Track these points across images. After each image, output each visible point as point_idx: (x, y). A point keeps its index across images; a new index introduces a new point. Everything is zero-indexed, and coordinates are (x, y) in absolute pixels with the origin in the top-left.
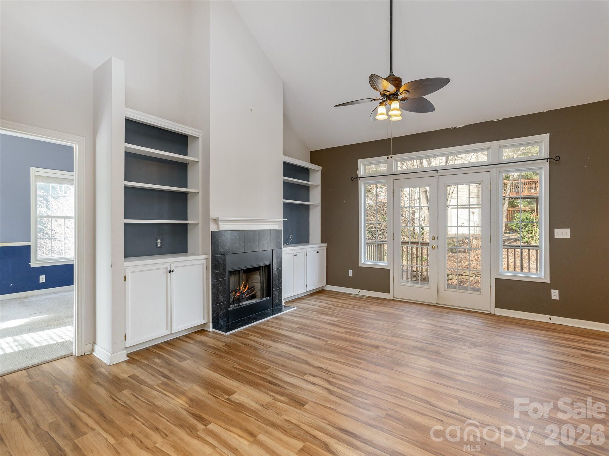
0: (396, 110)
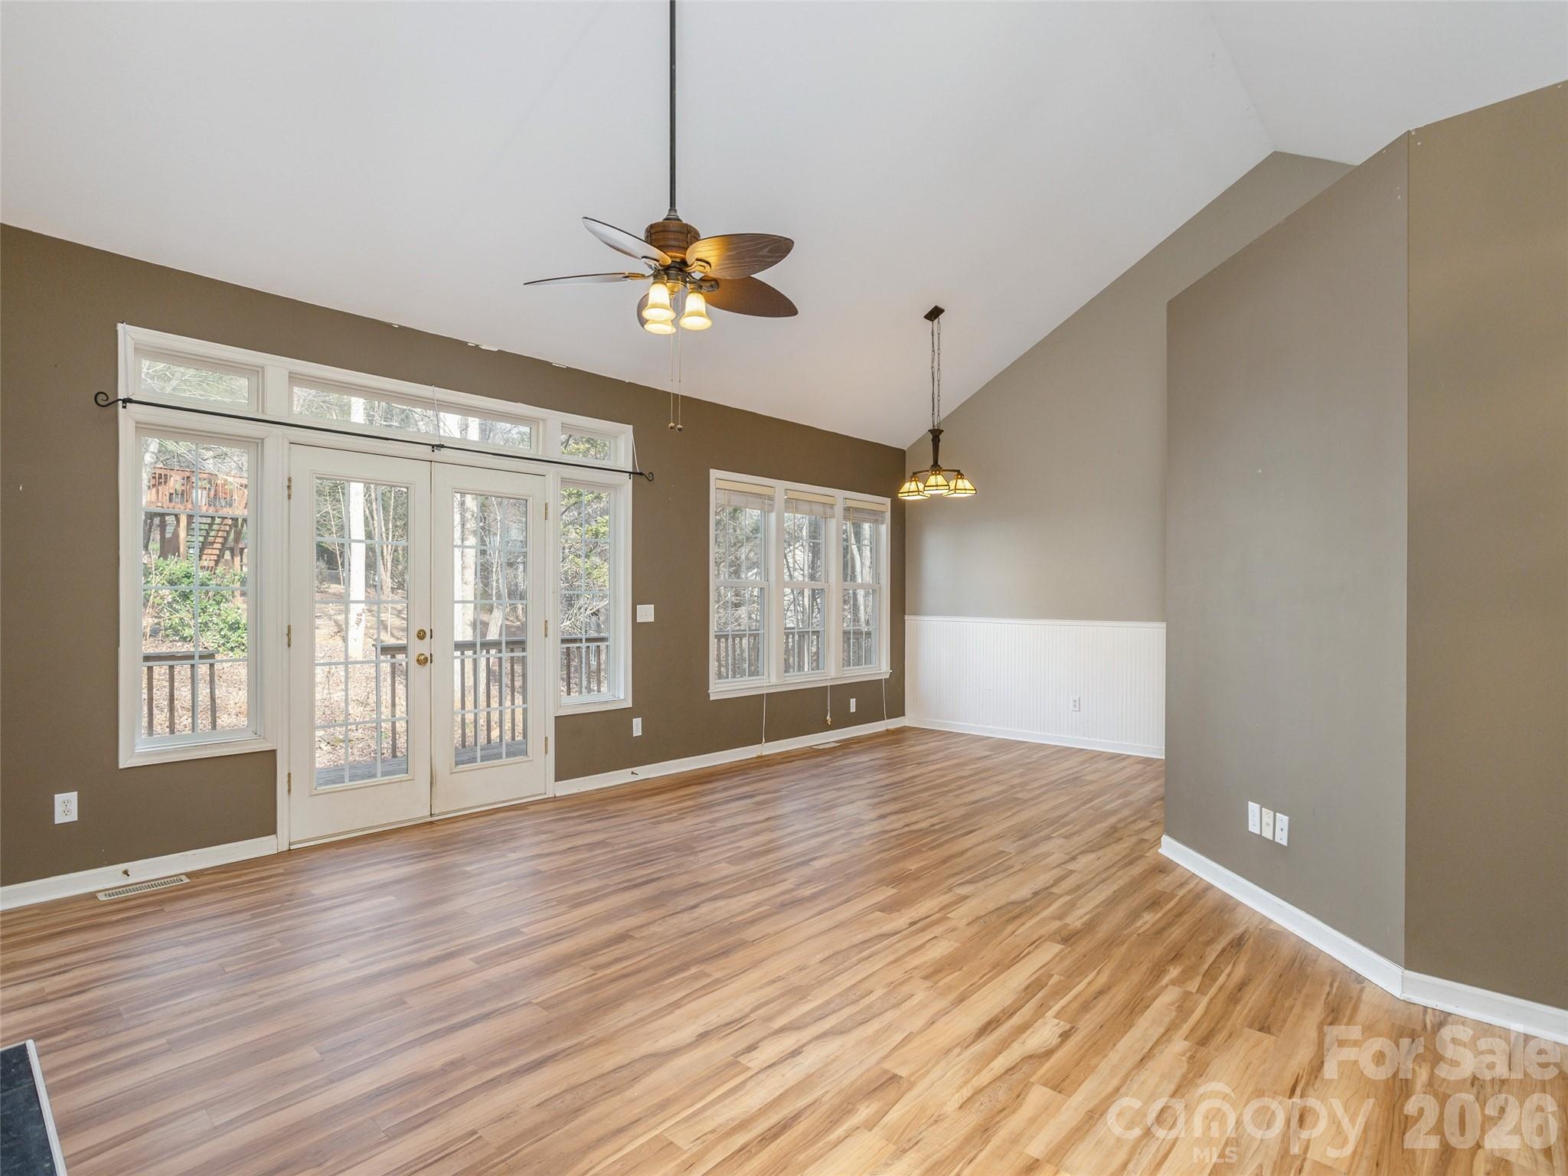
0: (662, 307)
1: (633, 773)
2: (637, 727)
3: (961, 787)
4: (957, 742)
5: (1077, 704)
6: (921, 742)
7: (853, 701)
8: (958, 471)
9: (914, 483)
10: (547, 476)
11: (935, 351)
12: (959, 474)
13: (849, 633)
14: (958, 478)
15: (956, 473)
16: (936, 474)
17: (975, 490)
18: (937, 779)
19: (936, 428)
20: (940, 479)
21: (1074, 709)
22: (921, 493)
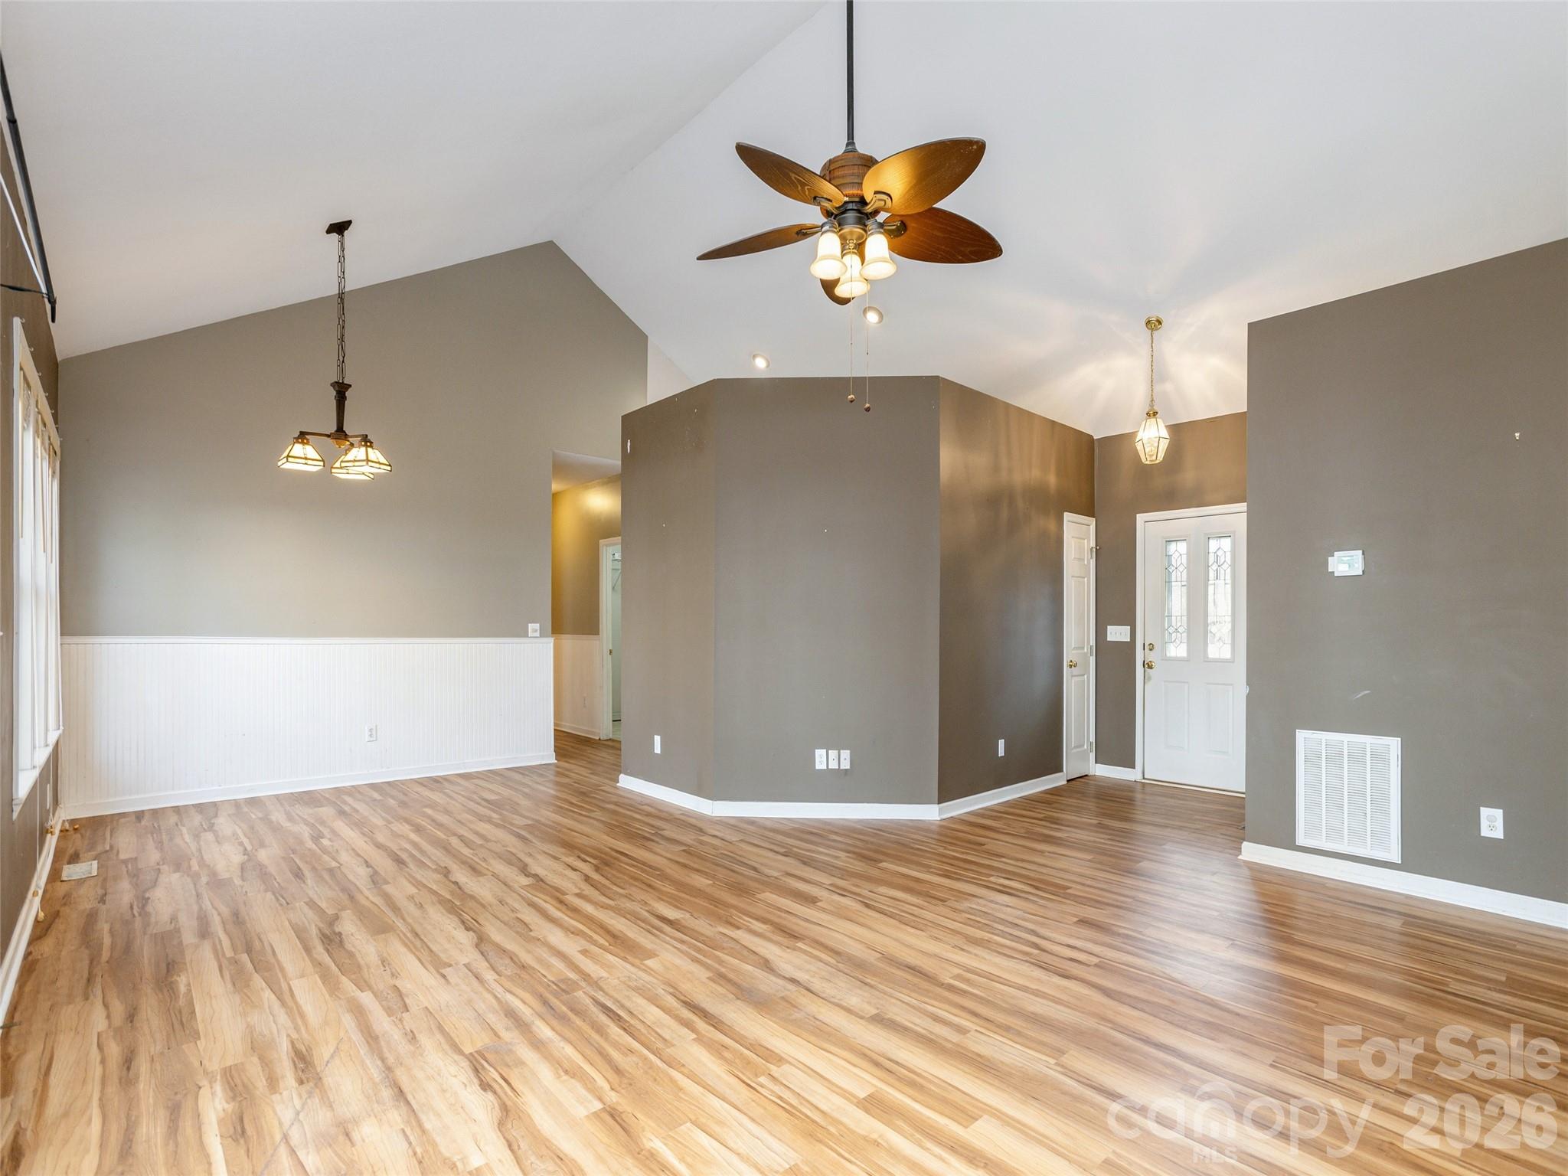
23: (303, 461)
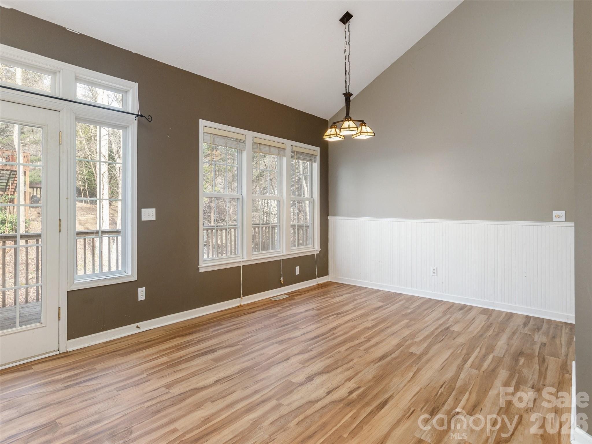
1: (138, 327)
2: (142, 294)
3: (368, 340)
4: (360, 295)
5: (435, 272)
6: (338, 294)
7: (297, 268)
8: (362, 121)
9: (333, 130)
10: (61, 112)
11: (347, 42)
12: (363, 123)
13: (295, 226)
14: (362, 126)
15: (361, 123)
16: (348, 121)
17: (374, 133)
18: (351, 331)
19: (347, 92)
20: (351, 124)
21: (434, 275)
22: (338, 135)
23: (366, 134)
